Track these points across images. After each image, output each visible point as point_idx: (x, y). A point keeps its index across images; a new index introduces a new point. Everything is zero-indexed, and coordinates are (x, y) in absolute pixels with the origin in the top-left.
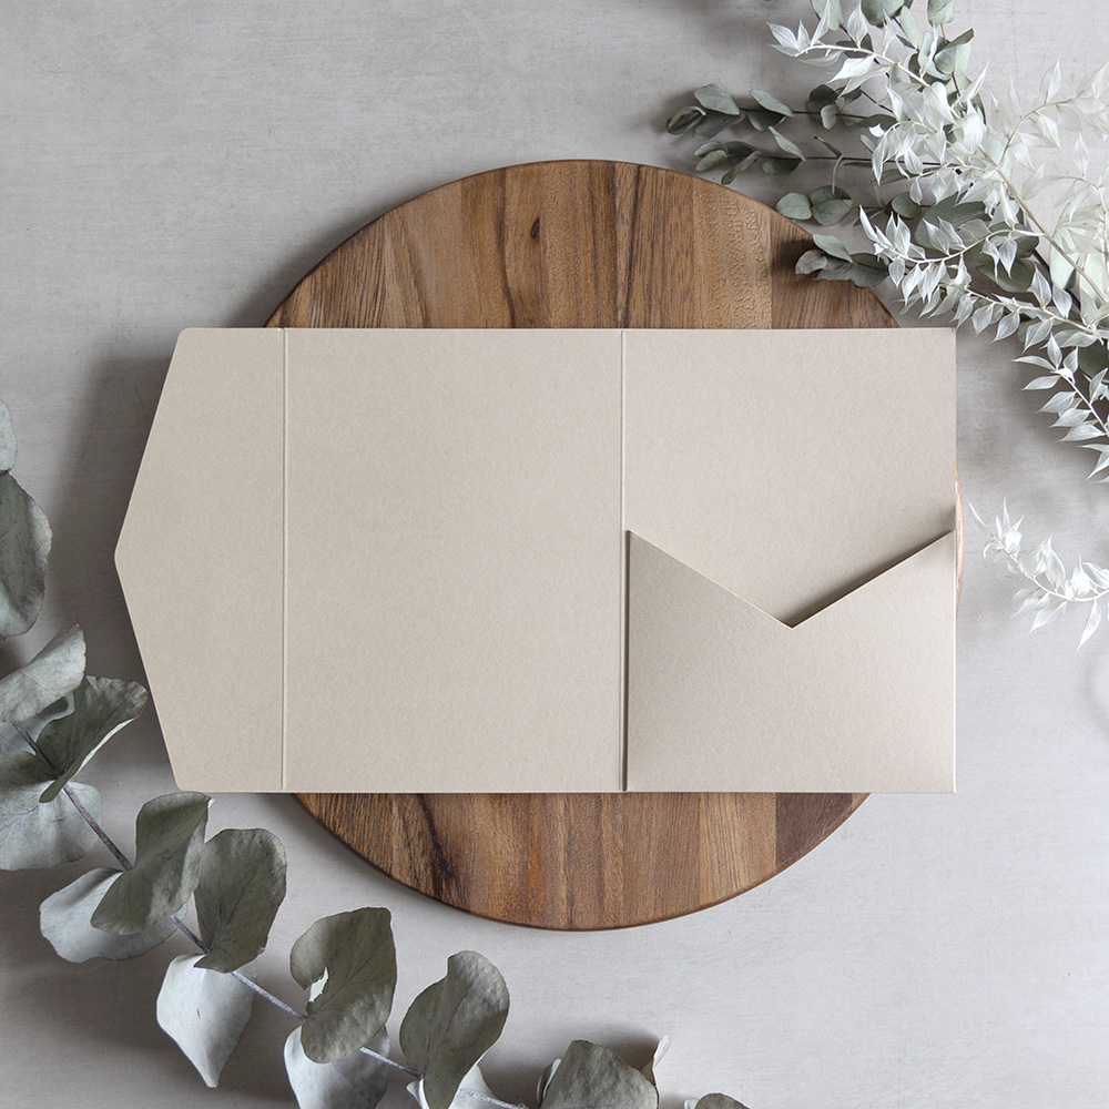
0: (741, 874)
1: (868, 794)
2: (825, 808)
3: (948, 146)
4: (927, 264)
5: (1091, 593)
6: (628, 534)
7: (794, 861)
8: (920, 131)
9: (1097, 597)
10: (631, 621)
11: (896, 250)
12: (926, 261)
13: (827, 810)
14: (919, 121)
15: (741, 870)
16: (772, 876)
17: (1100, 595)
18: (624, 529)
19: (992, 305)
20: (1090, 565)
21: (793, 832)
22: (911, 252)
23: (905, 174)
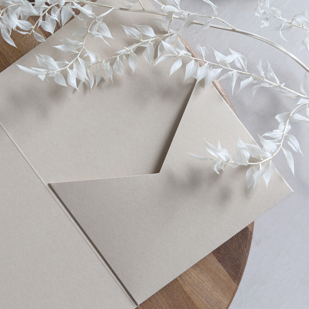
0: (222, 299)
1: (254, 222)
2: (238, 240)
3: (33, 5)
4: (72, 65)
5: (278, 146)
6: (50, 185)
7: (241, 275)
8: (14, 8)
9: (281, 146)
10: (81, 225)
11: (52, 70)
12: (71, 64)
13: (240, 240)
14: (11, 4)
15: (221, 298)
16: (236, 289)
17: (282, 143)
18: (46, 184)
19: (118, 58)
20: (266, 134)
21: (232, 262)
22: (60, 66)
23: (26, 33)
